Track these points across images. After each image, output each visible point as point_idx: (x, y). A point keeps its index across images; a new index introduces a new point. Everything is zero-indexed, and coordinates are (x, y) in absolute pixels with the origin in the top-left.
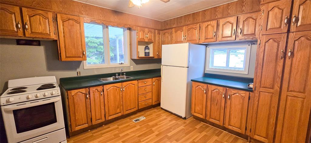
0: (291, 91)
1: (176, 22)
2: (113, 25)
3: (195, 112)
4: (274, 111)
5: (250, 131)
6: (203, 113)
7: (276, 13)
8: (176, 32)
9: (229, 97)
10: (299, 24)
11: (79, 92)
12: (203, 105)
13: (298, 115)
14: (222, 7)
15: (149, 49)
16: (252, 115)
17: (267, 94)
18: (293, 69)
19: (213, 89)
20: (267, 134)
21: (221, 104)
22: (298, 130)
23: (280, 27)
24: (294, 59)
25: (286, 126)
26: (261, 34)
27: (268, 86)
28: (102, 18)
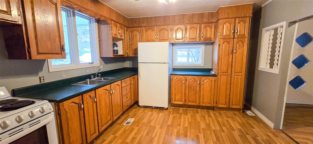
0: (236, 73)
1: (145, 21)
2: (90, 14)
3: (175, 101)
4: (228, 86)
5: (216, 103)
6: (182, 100)
7: (228, 26)
8: (146, 31)
9: (202, 83)
10: (238, 34)
11: (72, 102)
12: (182, 93)
13: (239, 85)
14: (188, 15)
15: (117, 46)
16: (217, 92)
17: (224, 76)
18: (236, 60)
19: (189, 79)
20: (226, 102)
21: (196, 89)
22: (240, 94)
23: (230, 35)
24: (237, 54)
25: (234, 93)
26: (220, 38)
27: (225, 71)
28: (79, 3)
